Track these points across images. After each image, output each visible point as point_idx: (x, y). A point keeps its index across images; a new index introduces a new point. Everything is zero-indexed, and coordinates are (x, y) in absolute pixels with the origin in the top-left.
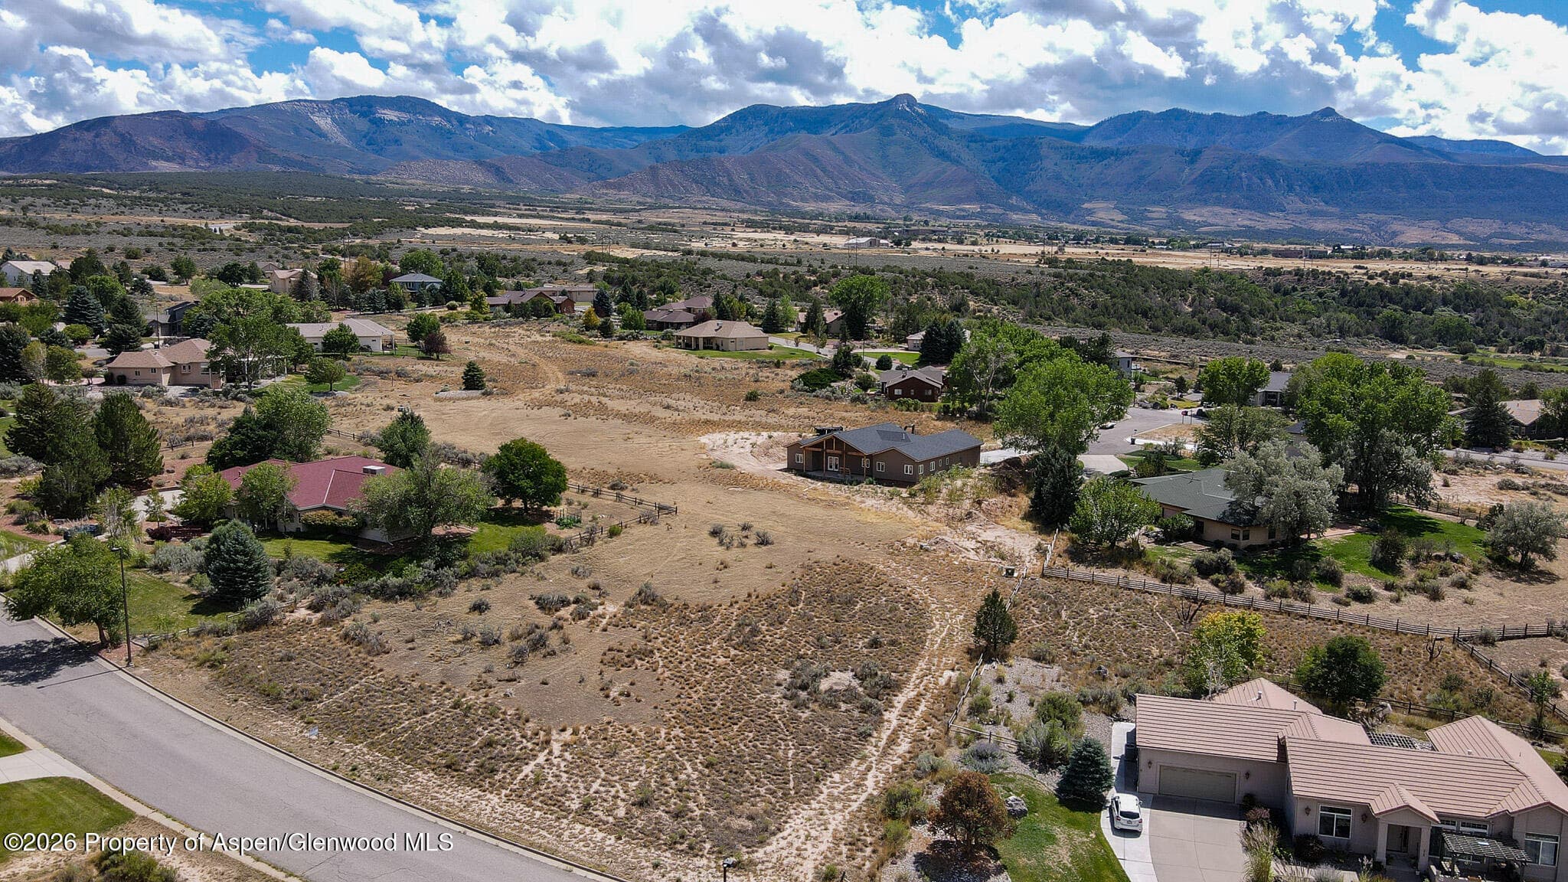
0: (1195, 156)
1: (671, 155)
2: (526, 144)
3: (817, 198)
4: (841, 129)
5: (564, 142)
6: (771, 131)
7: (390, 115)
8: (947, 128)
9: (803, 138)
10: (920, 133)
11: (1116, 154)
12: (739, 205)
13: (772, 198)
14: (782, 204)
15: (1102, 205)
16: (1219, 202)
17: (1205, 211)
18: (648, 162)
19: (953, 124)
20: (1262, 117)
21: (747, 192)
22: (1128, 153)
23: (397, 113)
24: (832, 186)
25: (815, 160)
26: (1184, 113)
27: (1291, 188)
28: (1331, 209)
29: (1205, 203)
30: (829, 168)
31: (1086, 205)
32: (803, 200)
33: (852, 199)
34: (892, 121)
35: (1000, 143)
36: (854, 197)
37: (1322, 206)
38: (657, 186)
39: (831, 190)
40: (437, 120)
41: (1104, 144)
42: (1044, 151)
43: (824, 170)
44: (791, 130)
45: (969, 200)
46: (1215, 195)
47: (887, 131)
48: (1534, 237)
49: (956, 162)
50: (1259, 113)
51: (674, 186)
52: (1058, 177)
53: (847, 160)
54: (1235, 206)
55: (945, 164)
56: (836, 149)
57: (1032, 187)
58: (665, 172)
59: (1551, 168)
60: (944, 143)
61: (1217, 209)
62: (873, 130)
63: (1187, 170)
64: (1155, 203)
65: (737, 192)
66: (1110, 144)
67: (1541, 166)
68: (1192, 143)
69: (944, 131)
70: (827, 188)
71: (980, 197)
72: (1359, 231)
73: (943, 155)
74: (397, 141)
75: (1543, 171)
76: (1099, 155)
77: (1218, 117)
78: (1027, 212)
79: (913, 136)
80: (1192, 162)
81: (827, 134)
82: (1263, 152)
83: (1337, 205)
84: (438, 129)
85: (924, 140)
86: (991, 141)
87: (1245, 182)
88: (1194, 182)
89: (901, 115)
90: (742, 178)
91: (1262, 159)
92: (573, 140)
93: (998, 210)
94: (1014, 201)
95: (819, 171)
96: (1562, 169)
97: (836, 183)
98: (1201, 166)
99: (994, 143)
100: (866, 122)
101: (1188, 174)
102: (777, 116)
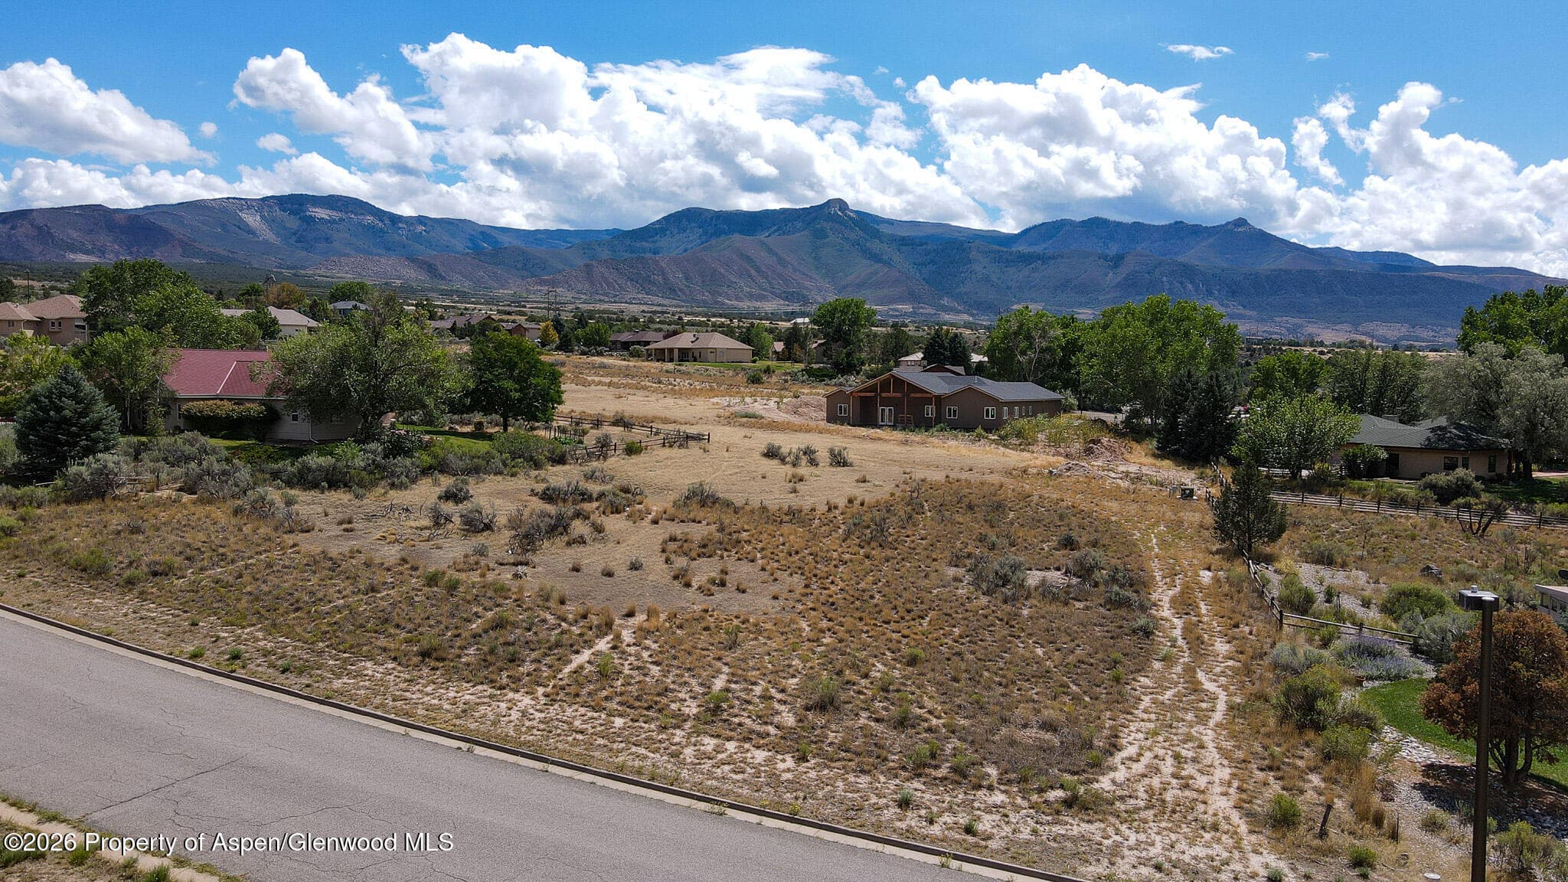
0: (1117, 261)
1: (605, 254)
2: (459, 245)
3: (751, 297)
4: (775, 231)
5: (497, 242)
6: (705, 232)
7: (322, 213)
8: (878, 231)
9: (737, 240)
10: (853, 236)
11: (1043, 258)
12: (674, 302)
13: (707, 297)
14: (717, 302)
18: (581, 263)
19: (884, 229)
20: (1178, 226)
21: (680, 290)
22: (1053, 258)
23: (328, 212)
24: (766, 286)
25: (749, 260)
26: (1105, 221)
27: (1210, 293)
28: (1249, 313)
30: (764, 269)
31: (1014, 307)
32: (738, 299)
33: (786, 299)
34: (825, 224)
35: (929, 247)
36: (788, 297)
37: (1241, 310)
38: (592, 283)
39: (764, 290)
40: (369, 219)
41: (1031, 249)
42: (973, 254)
43: (758, 270)
44: (725, 232)
45: (901, 300)
47: (820, 234)
48: (1441, 339)
49: (888, 263)
50: (1176, 223)
51: (608, 284)
52: (987, 279)
53: (782, 262)
55: (877, 266)
56: (770, 251)
57: (962, 289)
58: (599, 270)
60: (876, 246)
62: (806, 232)
63: (1111, 274)
64: (1085, 305)
65: (672, 290)
66: (1038, 249)
67: (1439, 275)
68: (1113, 249)
69: (876, 234)
70: (761, 288)
71: (913, 297)
72: (1276, 333)
73: (876, 258)
74: (327, 240)
75: (1443, 279)
76: (1027, 259)
77: (1137, 226)
78: (959, 312)
79: (845, 238)
80: (1116, 266)
81: (762, 236)
82: (1181, 259)
83: (1254, 309)
84: (371, 227)
85: (856, 243)
86: (922, 244)
87: (1167, 286)
88: (1117, 286)
89: (833, 218)
90: (677, 277)
91: (1182, 264)
92: (506, 240)
93: (930, 310)
94: (945, 301)
95: (753, 272)
96: (1463, 278)
97: (770, 283)
98: (1124, 271)
99: (924, 246)
100: (799, 225)
101: (1112, 278)
102: (712, 219)
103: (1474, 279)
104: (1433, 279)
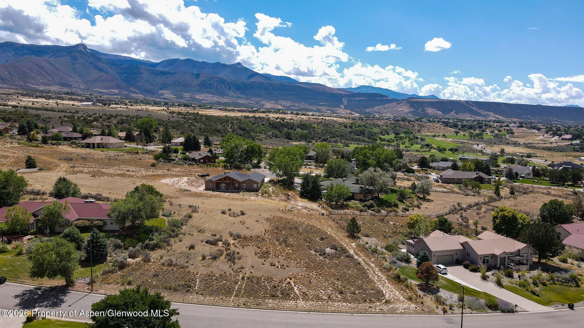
0: (198, 76)
3: (44, 84)
4: (52, 56)
8: (101, 58)
9: (34, 58)
10: (89, 60)
11: (170, 74)
12: (5, 86)
13: (21, 83)
14: (27, 86)
15: (166, 92)
16: (207, 92)
17: (203, 95)
19: (103, 57)
20: (218, 64)
21: (7, 80)
22: (174, 73)
25: (42, 68)
26: (192, 60)
27: (230, 89)
28: (243, 96)
29: (203, 93)
30: (49, 72)
31: (160, 92)
32: (39, 85)
33: (61, 86)
34: (76, 54)
35: (124, 66)
36: (62, 85)
37: (240, 95)
39: (51, 81)
42: (142, 71)
43: (46, 73)
44: (27, 54)
45: (114, 88)
46: (206, 90)
47: (75, 58)
48: (301, 107)
49: (106, 72)
50: (217, 62)
52: (148, 81)
53: (57, 69)
54: (213, 94)
55: (102, 73)
56: (51, 64)
57: (139, 84)
59: (303, 86)
60: (100, 65)
61: (207, 95)
62: (68, 57)
63: (195, 81)
64: (187, 92)
66: (166, 69)
67: (300, 85)
68: (195, 71)
69: (100, 60)
70: (49, 80)
71: (118, 87)
72: (252, 104)
73: (100, 69)
75: (301, 86)
76: (164, 73)
78: (138, 93)
79: (86, 61)
80: (197, 78)
81: (46, 57)
82: (219, 76)
83: (244, 95)
85: (91, 63)
86: (120, 65)
87: (216, 86)
88: (198, 85)
89: (80, 52)
91: (220, 78)
93: (125, 92)
94: (132, 89)
95: (45, 74)
96: (306, 86)
97: (52, 78)
98: (200, 79)
99: (122, 66)
100: (64, 54)
101: (196, 82)
102: (19, 47)
103: (309, 87)
104: (298, 86)
